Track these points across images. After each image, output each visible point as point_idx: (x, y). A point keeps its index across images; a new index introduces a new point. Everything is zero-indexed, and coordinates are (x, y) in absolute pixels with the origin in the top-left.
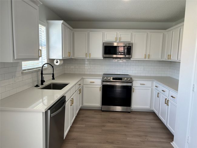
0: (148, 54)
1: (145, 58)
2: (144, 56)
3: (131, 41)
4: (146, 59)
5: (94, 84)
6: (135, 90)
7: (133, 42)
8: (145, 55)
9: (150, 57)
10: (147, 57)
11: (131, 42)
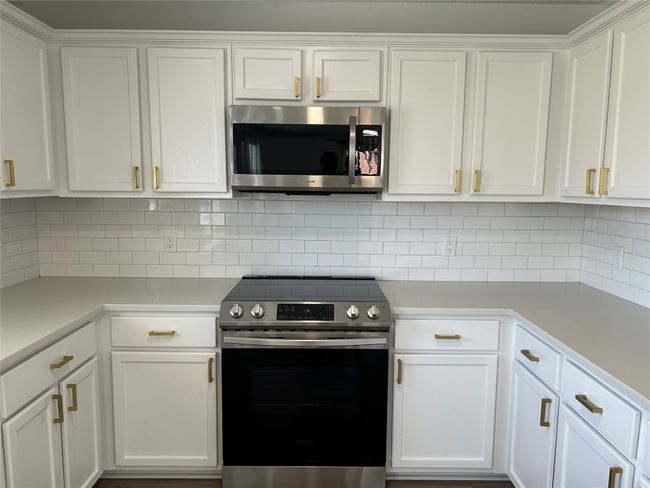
0: (471, 167)
1: (459, 190)
2: (452, 182)
3: (381, 100)
4: (465, 197)
5: (174, 342)
6: (406, 370)
7: (392, 102)
8: (460, 173)
9: (483, 182)
10: (470, 183)
11: (383, 104)
